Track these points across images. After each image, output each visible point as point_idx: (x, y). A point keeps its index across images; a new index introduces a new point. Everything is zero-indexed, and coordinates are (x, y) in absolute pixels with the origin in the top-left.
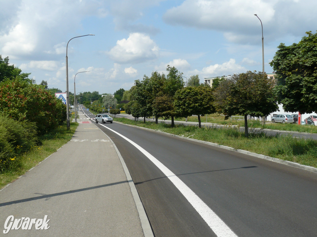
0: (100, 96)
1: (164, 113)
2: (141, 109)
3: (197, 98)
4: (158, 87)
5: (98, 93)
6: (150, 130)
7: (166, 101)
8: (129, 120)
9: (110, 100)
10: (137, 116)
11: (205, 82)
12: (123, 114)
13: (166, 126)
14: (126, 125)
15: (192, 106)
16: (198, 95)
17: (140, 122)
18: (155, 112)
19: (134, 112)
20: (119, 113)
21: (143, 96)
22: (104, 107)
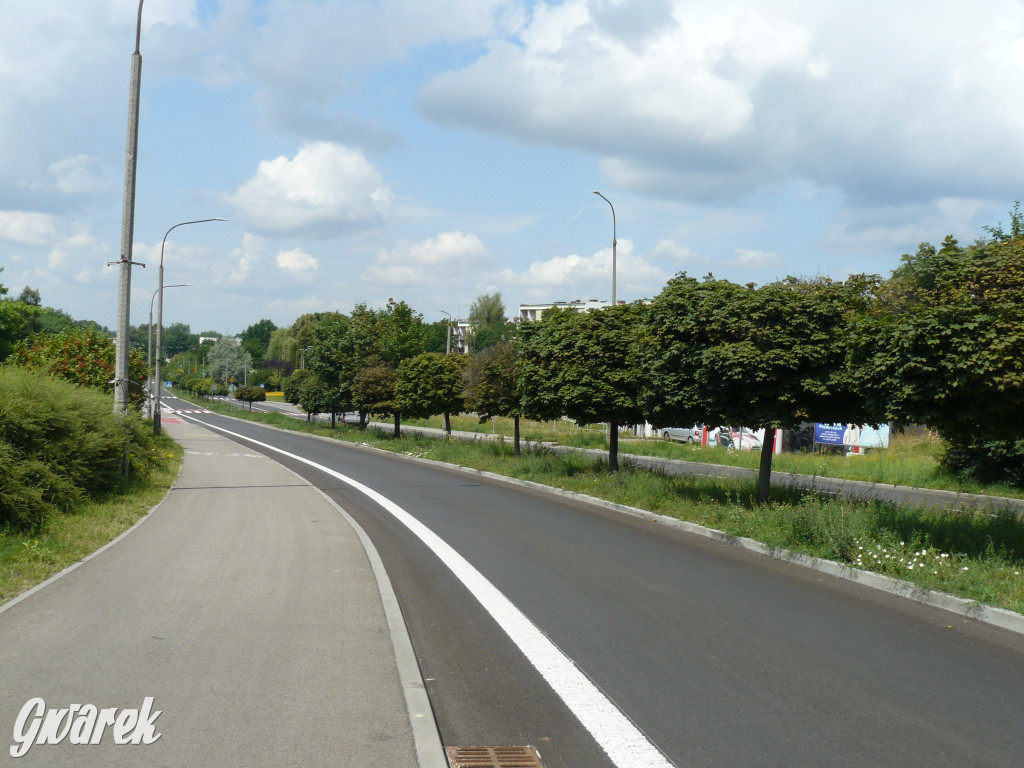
0: (195, 339)
1: (379, 405)
2: (326, 393)
3: (441, 379)
4: (370, 344)
5: (187, 328)
6: (345, 443)
7: (381, 379)
8: (291, 419)
9: (231, 355)
10: (316, 411)
11: (520, 315)
12: (275, 402)
13: (381, 435)
14: (286, 431)
15: (430, 394)
16: (443, 373)
17: (322, 426)
18: (358, 401)
19: (307, 400)
20: (262, 398)
21: (332, 363)
22: (207, 376)
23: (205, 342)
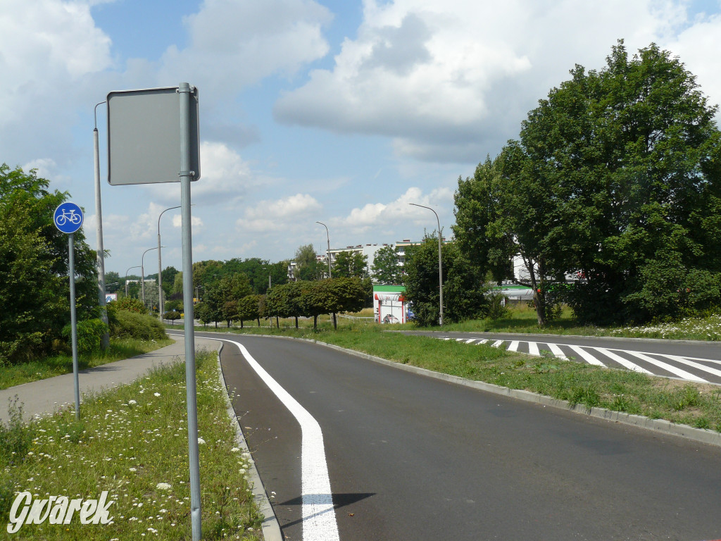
2: (212, 313)
7: (233, 306)
11: (326, 257)
13: (236, 328)
17: (211, 327)
18: (226, 316)
19: (204, 317)
23: (130, 284)
